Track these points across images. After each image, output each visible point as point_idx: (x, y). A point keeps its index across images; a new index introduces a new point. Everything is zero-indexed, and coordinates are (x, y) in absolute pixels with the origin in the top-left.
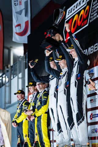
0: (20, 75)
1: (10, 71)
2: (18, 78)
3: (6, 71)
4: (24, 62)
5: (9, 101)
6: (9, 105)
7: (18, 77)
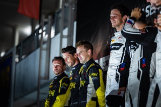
0: (65, 32)
1: (50, 22)
2: (62, 37)
3: (43, 23)
4: (73, 9)
5: (45, 74)
6: (46, 81)
7: (62, 34)
